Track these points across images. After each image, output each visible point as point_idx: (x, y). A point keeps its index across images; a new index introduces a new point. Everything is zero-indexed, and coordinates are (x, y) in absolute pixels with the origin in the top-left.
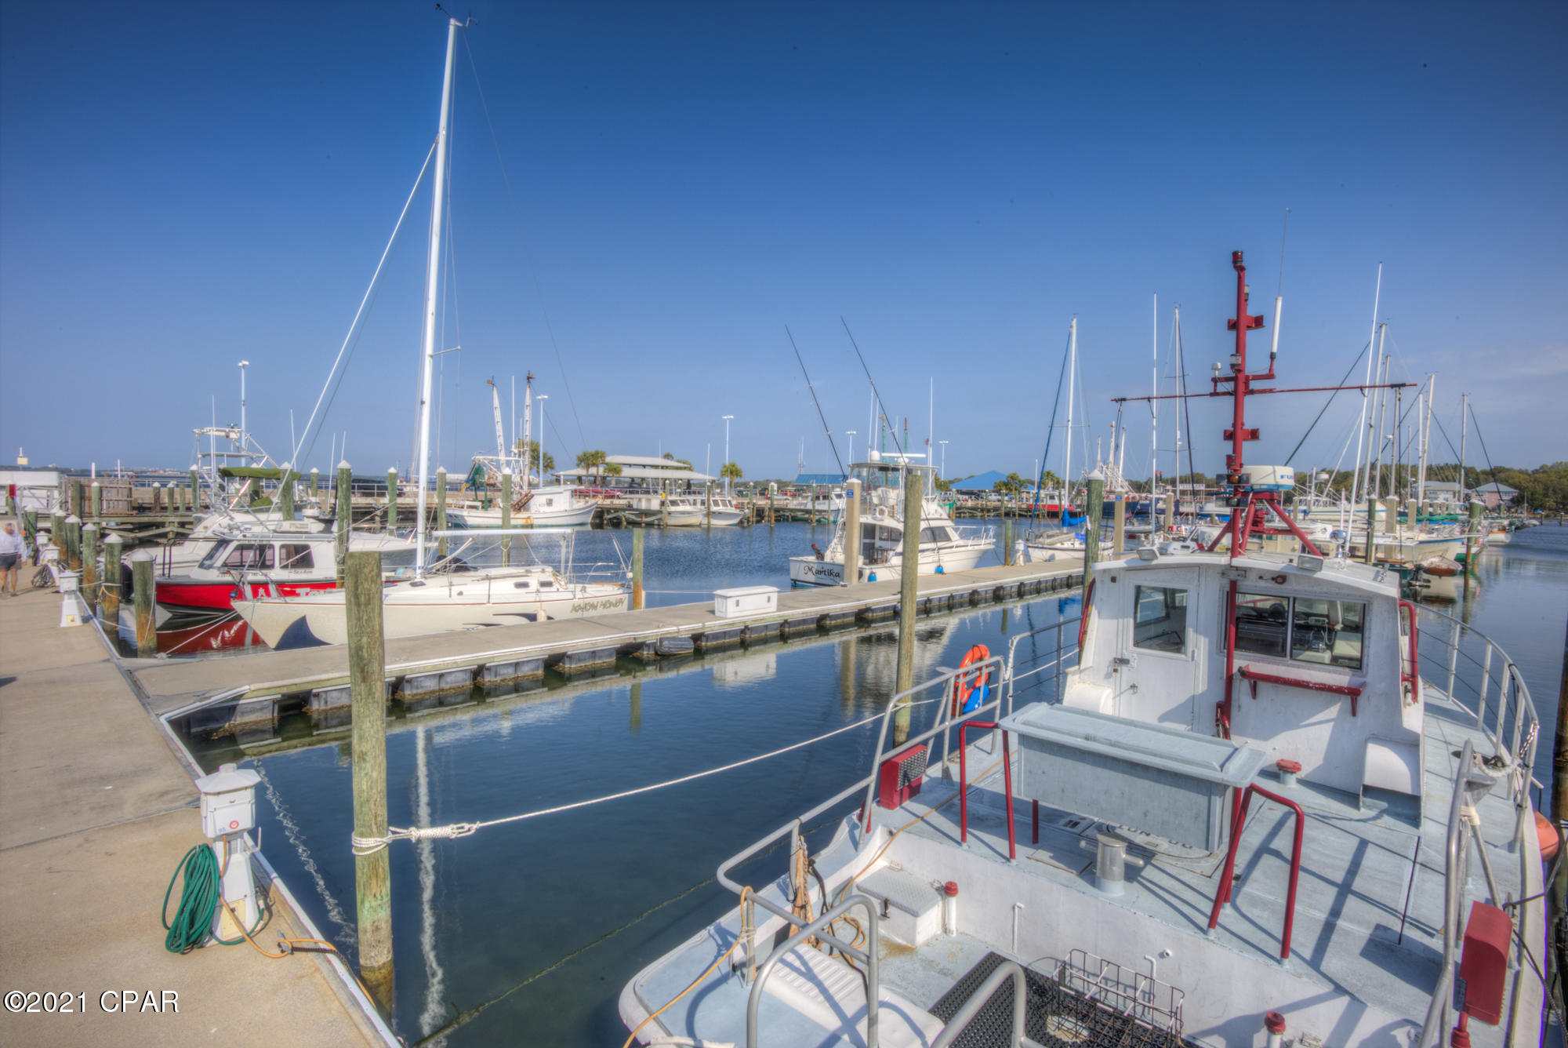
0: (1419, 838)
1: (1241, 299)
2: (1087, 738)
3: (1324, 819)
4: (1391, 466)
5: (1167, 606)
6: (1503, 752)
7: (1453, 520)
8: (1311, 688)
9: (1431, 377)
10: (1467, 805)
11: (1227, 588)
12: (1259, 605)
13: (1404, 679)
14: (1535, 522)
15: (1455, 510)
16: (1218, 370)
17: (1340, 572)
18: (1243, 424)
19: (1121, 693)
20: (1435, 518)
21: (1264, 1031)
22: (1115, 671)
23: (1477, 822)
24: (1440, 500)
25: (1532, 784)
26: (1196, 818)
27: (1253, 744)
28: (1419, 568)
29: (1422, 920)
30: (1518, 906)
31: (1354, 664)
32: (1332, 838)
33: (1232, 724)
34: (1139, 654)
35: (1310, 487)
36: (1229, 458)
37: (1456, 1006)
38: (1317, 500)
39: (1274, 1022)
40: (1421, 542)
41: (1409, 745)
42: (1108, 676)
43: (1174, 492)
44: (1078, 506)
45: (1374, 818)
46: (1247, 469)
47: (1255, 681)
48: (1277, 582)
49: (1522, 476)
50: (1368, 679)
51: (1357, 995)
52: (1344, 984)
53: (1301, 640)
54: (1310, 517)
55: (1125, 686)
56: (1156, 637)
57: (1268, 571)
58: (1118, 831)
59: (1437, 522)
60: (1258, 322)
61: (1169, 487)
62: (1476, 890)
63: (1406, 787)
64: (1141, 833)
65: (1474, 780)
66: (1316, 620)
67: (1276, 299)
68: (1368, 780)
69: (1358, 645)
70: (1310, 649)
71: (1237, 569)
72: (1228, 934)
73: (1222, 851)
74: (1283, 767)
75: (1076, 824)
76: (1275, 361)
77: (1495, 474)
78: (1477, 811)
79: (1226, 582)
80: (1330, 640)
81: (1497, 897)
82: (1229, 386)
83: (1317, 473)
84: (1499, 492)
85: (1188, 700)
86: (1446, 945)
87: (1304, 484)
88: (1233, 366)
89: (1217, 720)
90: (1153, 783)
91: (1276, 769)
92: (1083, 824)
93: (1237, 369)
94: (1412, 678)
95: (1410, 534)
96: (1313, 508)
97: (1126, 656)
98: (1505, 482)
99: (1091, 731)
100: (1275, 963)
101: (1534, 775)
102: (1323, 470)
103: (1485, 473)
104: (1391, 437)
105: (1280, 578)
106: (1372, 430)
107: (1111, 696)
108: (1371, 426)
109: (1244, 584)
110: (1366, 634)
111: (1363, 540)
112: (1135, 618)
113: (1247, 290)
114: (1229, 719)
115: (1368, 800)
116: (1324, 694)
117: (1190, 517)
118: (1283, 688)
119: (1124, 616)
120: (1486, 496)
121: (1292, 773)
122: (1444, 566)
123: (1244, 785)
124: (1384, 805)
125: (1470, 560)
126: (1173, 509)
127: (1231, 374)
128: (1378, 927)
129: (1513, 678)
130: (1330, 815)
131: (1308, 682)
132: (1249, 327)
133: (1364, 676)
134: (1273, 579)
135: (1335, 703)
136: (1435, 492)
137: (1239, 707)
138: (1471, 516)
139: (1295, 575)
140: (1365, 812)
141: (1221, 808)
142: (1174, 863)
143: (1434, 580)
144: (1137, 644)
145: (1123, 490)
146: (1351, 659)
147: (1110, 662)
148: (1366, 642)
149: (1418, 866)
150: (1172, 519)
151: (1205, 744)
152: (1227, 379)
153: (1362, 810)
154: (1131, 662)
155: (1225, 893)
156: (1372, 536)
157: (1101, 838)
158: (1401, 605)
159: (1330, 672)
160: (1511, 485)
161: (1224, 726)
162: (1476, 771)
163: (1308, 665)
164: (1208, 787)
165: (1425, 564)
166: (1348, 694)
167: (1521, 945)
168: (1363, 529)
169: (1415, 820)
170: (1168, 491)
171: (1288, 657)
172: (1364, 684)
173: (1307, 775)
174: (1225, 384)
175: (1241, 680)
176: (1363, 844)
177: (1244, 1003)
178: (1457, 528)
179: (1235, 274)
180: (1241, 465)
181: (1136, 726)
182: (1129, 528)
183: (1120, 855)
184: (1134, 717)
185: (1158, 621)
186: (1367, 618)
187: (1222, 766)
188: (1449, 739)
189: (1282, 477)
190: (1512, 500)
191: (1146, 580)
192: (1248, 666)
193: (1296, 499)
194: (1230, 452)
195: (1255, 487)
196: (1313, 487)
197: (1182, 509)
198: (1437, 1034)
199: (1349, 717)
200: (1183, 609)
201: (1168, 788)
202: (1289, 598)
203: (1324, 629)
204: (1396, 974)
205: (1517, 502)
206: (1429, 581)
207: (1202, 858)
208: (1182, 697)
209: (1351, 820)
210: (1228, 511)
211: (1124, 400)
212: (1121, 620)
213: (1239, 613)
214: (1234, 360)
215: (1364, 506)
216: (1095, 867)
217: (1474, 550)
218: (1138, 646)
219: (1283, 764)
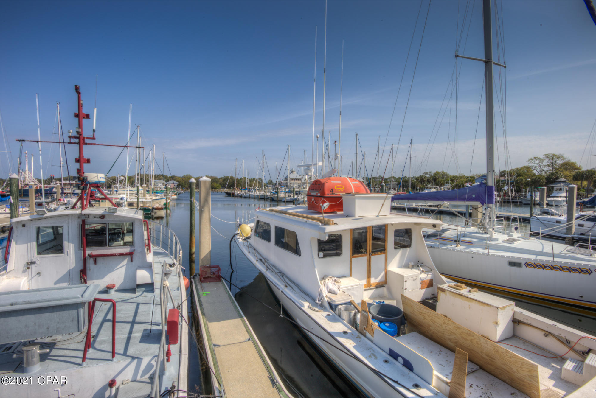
0: (154, 296)
1: (80, 106)
2: (12, 305)
3: (125, 301)
4: (143, 175)
5: (54, 234)
6: (175, 261)
7: (162, 192)
8: (116, 256)
9: (154, 146)
10: (165, 281)
11: (81, 223)
12: (96, 228)
13: (146, 246)
14: (183, 192)
15: (163, 189)
16: (71, 133)
17: (125, 212)
18: (83, 156)
19: (32, 278)
20: (158, 191)
21: (109, 389)
22: (28, 268)
23: (168, 285)
24: (159, 186)
25: (182, 268)
26: (73, 321)
27: (96, 282)
28: (153, 208)
29: (157, 322)
30: (181, 306)
31: (131, 244)
32: (128, 307)
33: (87, 277)
34: (40, 258)
35: (117, 182)
36: (78, 170)
37: (167, 344)
38: (120, 187)
39: (112, 384)
40: (153, 200)
41: (149, 267)
42: (24, 271)
43: (61, 184)
44: (8, 191)
45: (141, 295)
46: (86, 175)
47: (95, 258)
48: (101, 218)
49: (180, 178)
50: (135, 248)
51: (139, 357)
52: (135, 356)
53: (112, 239)
54: (118, 193)
55: (34, 274)
56: (50, 248)
57: (97, 214)
58: (36, 341)
59: (158, 193)
60: (87, 116)
61: (58, 182)
62: (170, 306)
63: (149, 281)
64: (48, 337)
65: (167, 273)
66: (118, 231)
67: (94, 109)
68: (139, 282)
69: (131, 237)
70: (116, 241)
71: (85, 215)
72: (91, 361)
73: (85, 330)
74: (109, 287)
75: (10, 348)
76: (95, 133)
77: (173, 178)
78: (168, 282)
79: (80, 221)
80: (123, 237)
81: (175, 305)
82: (77, 140)
83: (120, 177)
84: (174, 183)
85: (67, 272)
86: (162, 327)
87: (115, 181)
88: (77, 132)
89: (81, 277)
90: (50, 314)
91: (106, 289)
92: (15, 346)
93: (80, 134)
94: (149, 245)
95: (150, 197)
96: (119, 190)
97: (33, 260)
98: (175, 180)
99: (13, 301)
100: (111, 362)
101: (182, 266)
102: (122, 176)
103: (170, 177)
104: (143, 165)
105: (102, 217)
106: (137, 162)
107: (27, 281)
108: (137, 161)
109: (88, 221)
110: (134, 233)
111: (136, 200)
112: (38, 242)
113: (82, 102)
114: (86, 275)
115: (139, 289)
116: (121, 256)
117: (69, 195)
118: (106, 258)
119: (30, 241)
120: (171, 184)
121: (112, 288)
122: (160, 207)
123: (92, 300)
124: (144, 289)
125: (167, 205)
126: (61, 191)
127: (77, 135)
128: (145, 330)
129: (176, 239)
130: (126, 299)
131: (115, 254)
132: (84, 118)
133: (134, 248)
134: (100, 217)
135: (126, 259)
136: (157, 183)
137: (90, 269)
138: (167, 191)
139: (108, 215)
140: (138, 294)
141: (83, 312)
142: (65, 343)
143: (157, 211)
144: (39, 253)
145: (33, 183)
146: (130, 242)
147: (25, 265)
148: (134, 236)
149: (154, 305)
150: (60, 196)
151: (74, 289)
152: (76, 137)
153: (137, 293)
154: (36, 263)
155: (88, 345)
156: (139, 199)
157: (25, 349)
158: (144, 221)
159: (122, 248)
160: (177, 181)
161: (84, 279)
162: (167, 269)
163: (115, 247)
164: (76, 306)
165: (155, 206)
166: (130, 255)
167: (182, 316)
168: (136, 196)
169: (153, 291)
170: (58, 183)
171: (107, 246)
172: (134, 250)
173: (118, 288)
174: (74, 139)
175: (90, 259)
176: (138, 304)
177: (100, 382)
178: (163, 194)
179: (77, 95)
180: (83, 173)
181: (39, 291)
182: (38, 201)
183: (36, 352)
184: (41, 287)
185: (50, 241)
186: (134, 227)
187: (82, 296)
188: (161, 262)
189: (100, 178)
190: (177, 186)
191: (42, 224)
192: (92, 253)
193: (113, 186)
194: (79, 167)
195: (90, 182)
196: (119, 182)
197: (65, 191)
198: (162, 356)
199: (130, 263)
200: (62, 234)
201: (58, 313)
202: (106, 224)
203: (120, 233)
204: (150, 343)
205: (178, 186)
206: (156, 212)
207: (78, 335)
208: (64, 271)
209: (134, 298)
210: (79, 191)
211: (24, 141)
212: (29, 244)
213: (87, 232)
214: (78, 130)
215: (136, 188)
216: (23, 363)
217: (168, 201)
218: (41, 254)
219: (109, 286)
